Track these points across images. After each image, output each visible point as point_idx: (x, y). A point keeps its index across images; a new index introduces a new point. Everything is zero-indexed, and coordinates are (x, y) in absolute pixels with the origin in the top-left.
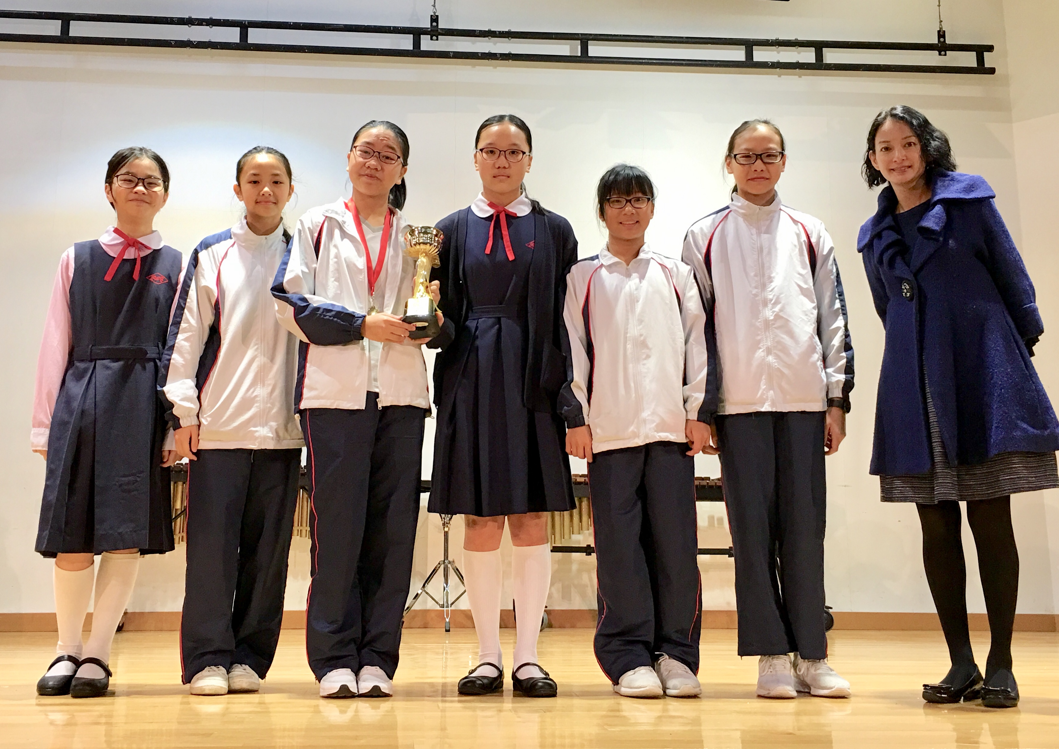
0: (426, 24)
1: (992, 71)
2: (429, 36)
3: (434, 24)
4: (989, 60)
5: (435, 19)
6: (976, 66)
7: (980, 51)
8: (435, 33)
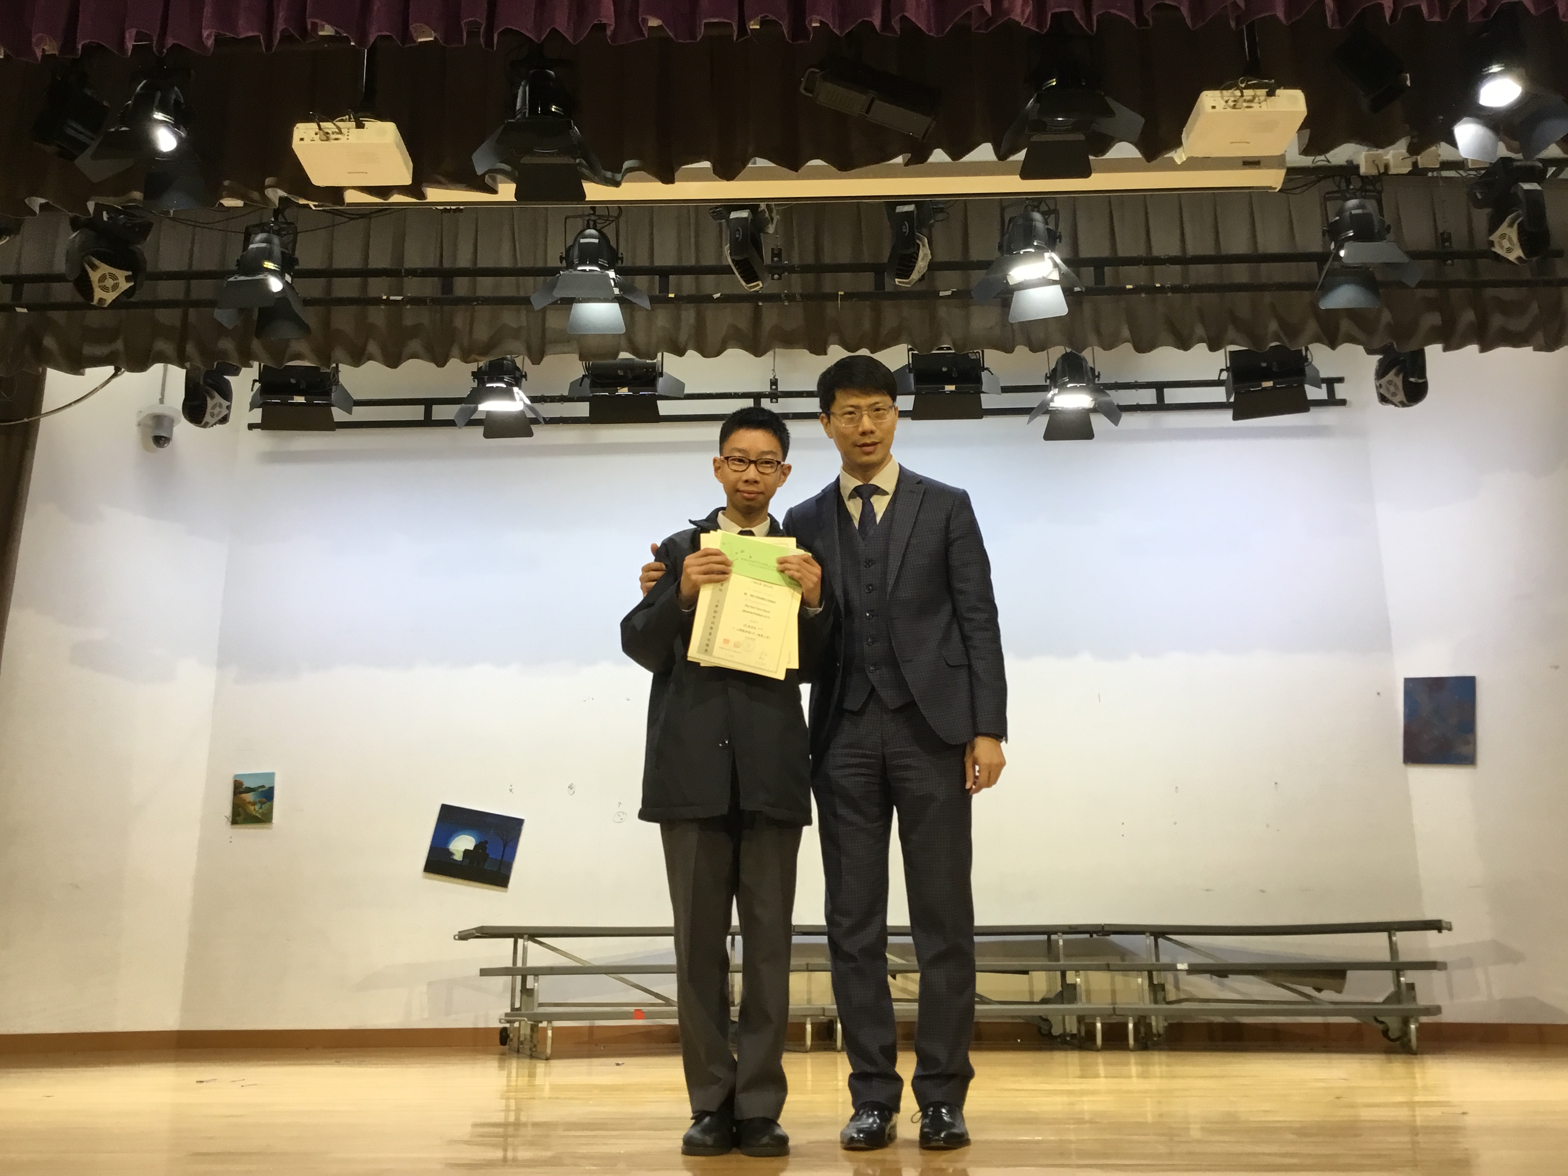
0: (767, 389)
1: (1343, 402)
2: (769, 400)
3: (774, 387)
4: (1341, 391)
5: (774, 382)
6: (1326, 398)
7: (1331, 383)
8: (774, 396)
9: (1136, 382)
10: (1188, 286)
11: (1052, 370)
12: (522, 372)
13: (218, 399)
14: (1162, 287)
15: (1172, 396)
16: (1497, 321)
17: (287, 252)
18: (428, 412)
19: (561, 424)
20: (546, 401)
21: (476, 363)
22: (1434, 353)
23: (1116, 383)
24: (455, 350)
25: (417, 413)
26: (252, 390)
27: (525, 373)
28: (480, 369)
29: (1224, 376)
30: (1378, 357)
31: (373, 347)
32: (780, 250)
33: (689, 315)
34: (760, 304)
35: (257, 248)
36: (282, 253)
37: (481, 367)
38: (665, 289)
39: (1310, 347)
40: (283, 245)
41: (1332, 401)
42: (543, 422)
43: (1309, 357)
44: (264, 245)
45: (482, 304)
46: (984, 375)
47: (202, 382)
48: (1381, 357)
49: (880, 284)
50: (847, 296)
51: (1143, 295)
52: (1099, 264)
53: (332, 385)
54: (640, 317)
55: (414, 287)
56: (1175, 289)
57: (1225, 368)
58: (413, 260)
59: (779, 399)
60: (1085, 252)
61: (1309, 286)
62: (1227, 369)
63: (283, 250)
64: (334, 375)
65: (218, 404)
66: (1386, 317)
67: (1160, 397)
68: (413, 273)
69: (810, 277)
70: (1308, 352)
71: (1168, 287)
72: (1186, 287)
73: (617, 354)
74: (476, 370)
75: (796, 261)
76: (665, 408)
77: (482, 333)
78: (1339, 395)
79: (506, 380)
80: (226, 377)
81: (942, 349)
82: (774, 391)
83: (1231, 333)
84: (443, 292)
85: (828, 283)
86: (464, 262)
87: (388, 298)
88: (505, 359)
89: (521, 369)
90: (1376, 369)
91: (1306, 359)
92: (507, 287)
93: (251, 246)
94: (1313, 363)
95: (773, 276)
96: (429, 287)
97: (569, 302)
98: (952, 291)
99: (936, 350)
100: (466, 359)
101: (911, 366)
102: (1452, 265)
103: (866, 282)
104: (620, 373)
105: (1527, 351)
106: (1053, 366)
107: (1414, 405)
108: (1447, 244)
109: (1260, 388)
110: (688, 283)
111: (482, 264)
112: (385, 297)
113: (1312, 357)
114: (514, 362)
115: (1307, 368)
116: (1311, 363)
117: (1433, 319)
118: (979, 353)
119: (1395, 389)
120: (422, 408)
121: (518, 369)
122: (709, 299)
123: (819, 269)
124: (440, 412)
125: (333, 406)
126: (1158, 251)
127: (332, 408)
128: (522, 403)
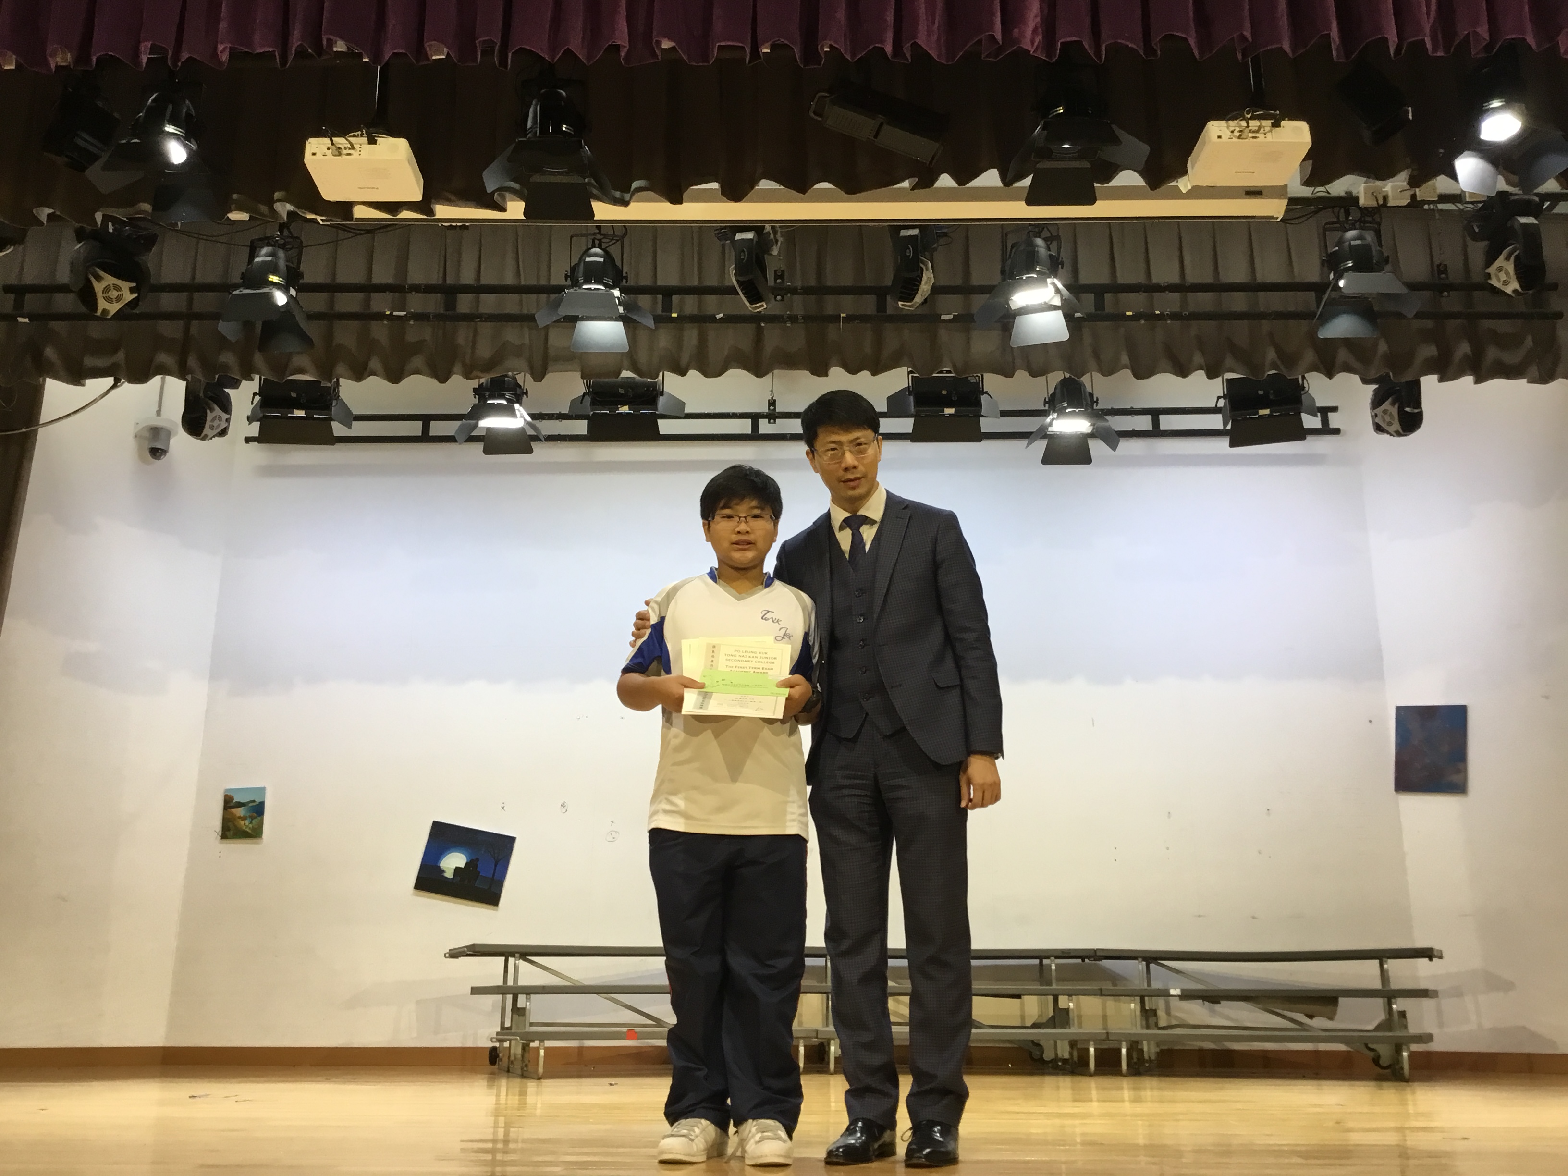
1: (1337, 431)
3: (772, 408)
5: (772, 403)
6: (1321, 427)
7: (1325, 412)
8: (772, 416)
9: (1132, 408)
10: (1187, 313)
11: (1051, 395)
12: (523, 389)
13: (218, 411)
14: (1162, 314)
15: (1167, 422)
16: (1492, 353)
17: (292, 265)
18: (426, 428)
19: (559, 442)
20: (544, 419)
21: (477, 380)
22: (1429, 383)
23: (1112, 409)
24: (458, 367)
25: (415, 428)
26: (252, 403)
27: (526, 389)
28: (481, 386)
29: (1221, 403)
30: (1375, 386)
31: (375, 363)
32: (783, 271)
33: (691, 335)
34: (763, 325)
35: (262, 261)
36: (287, 266)
37: (483, 383)
38: (668, 308)
39: (1306, 375)
40: (288, 260)
41: (1326, 430)
42: (543, 439)
43: (1306, 385)
44: (269, 259)
45: (485, 321)
46: (984, 398)
47: (201, 395)
48: (1377, 386)
49: (881, 306)
50: (848, 319)
51: (1143, 322)
52: (1099, 291)
53: (331, 400)
54: (643, 336)
55: (416, 303)
56: (1175, 316)
57: (1222, 395)
58: (416, 276)
59: (777, 420)
60: (1085, 278)
61: (1307, 316)
62: (1224, 397)
63: (288, 264)
64: (334, 390)
65: (218, 417)
66: (1383, 347)
67: (1156, 423)
68: (416, 288)
69: (813, 297)
70: (1305, 381)
71: (1167, 314)
72: (1185, 314)
73: (620, 373)
74: (477, 387)
75: (799, 284)
76: (665, 426)
77: (484, 351)
78: (1333, 424)
79: (507, 397)
80: (226, 390)
81: (942, 372)
82: (771, 412)
83: (1229, 361)
84: (447, 309)
85: (830, 304)
86: (467, 277)
87: (391, 314)
88: (506, 376)
89: (522, 384)
90: (1372, 399)
91: (1304, 388)
92: (511, 304)
93: (257, 260)
94: (1309, 392)
95: (775, 298)
96: (432, 304)
97: (573, 320)
98: (954, 315)
99: (938, 373)
100: (468, 376)
101: (911, 389)
102: (1449, 296)
103: (868, 304)
104: (621, 391)
105: (1521, 384)
106: (1051, 391)
107: (1410, 434)
108: (1443, 276)
109: (1257, 416)
110: (690, 305)
111: (485, 280)
112: (388, 313)
113: (1308, 384)
114: (515, 379)
115: (1303, 396)
116: (1307, 391)
117: (1429, 351)
118: (979, 377)
119: (1391, 419)
120: (419, 424)
121: (520, 386)
122: (712, 319)
123: (820, 291)
124: (437, 428)
125: (333, 420)
126: (1157, 278)
127: (332, 423)
128: (522, 419)
